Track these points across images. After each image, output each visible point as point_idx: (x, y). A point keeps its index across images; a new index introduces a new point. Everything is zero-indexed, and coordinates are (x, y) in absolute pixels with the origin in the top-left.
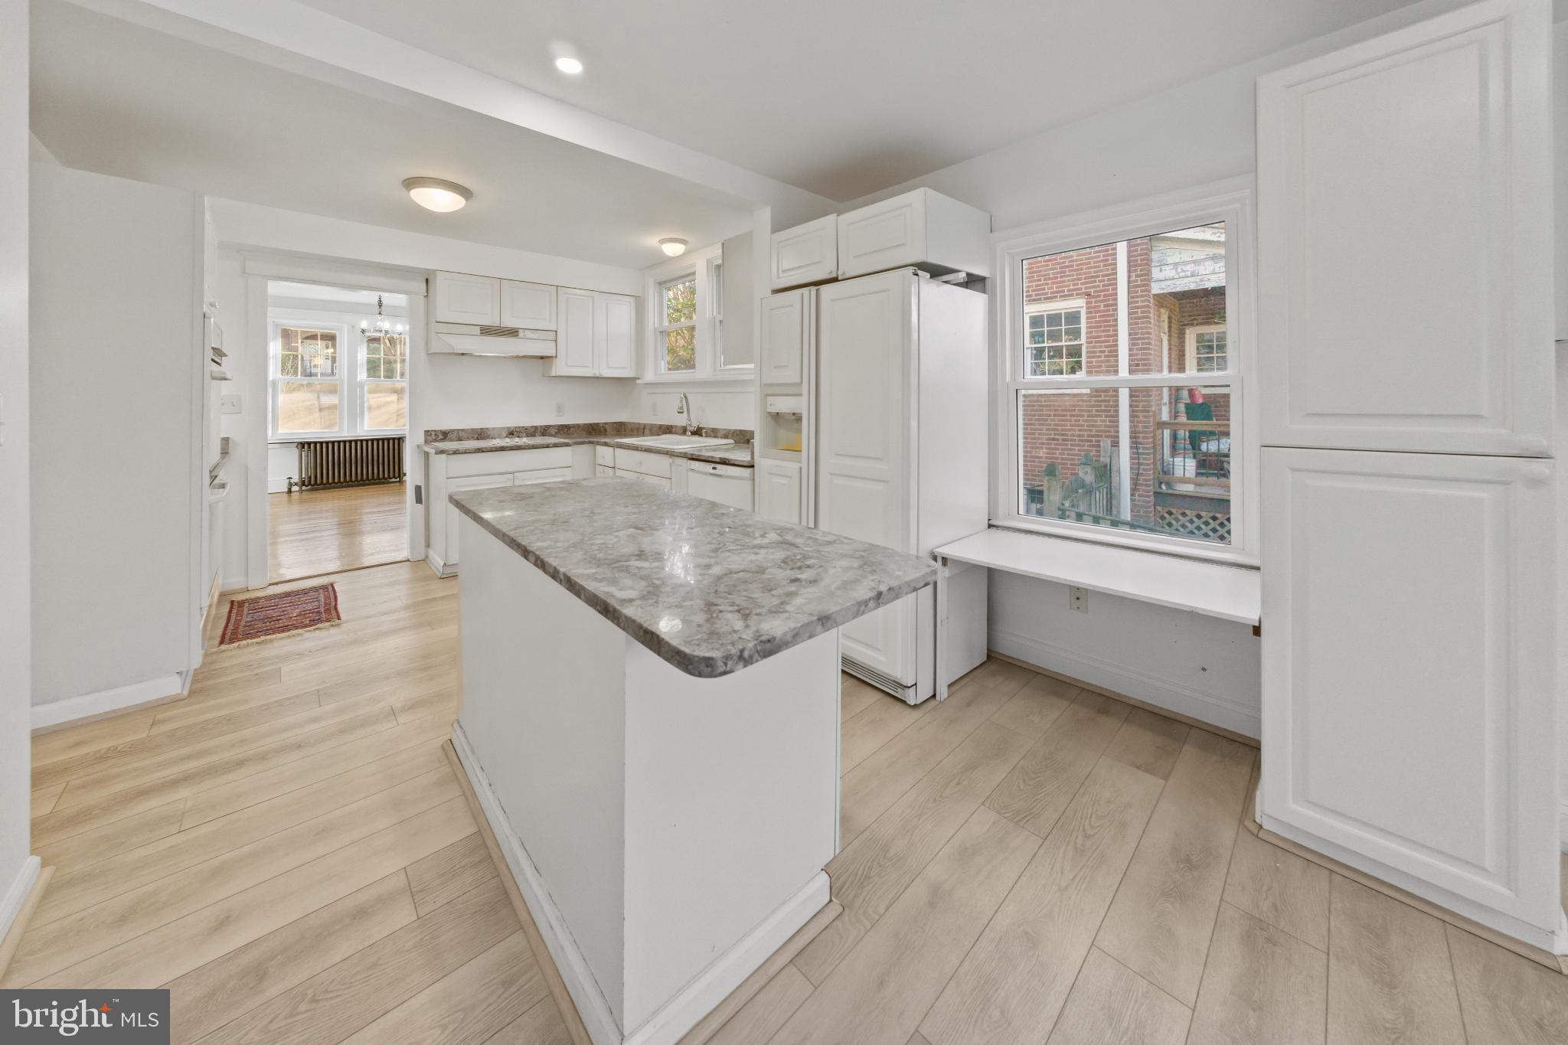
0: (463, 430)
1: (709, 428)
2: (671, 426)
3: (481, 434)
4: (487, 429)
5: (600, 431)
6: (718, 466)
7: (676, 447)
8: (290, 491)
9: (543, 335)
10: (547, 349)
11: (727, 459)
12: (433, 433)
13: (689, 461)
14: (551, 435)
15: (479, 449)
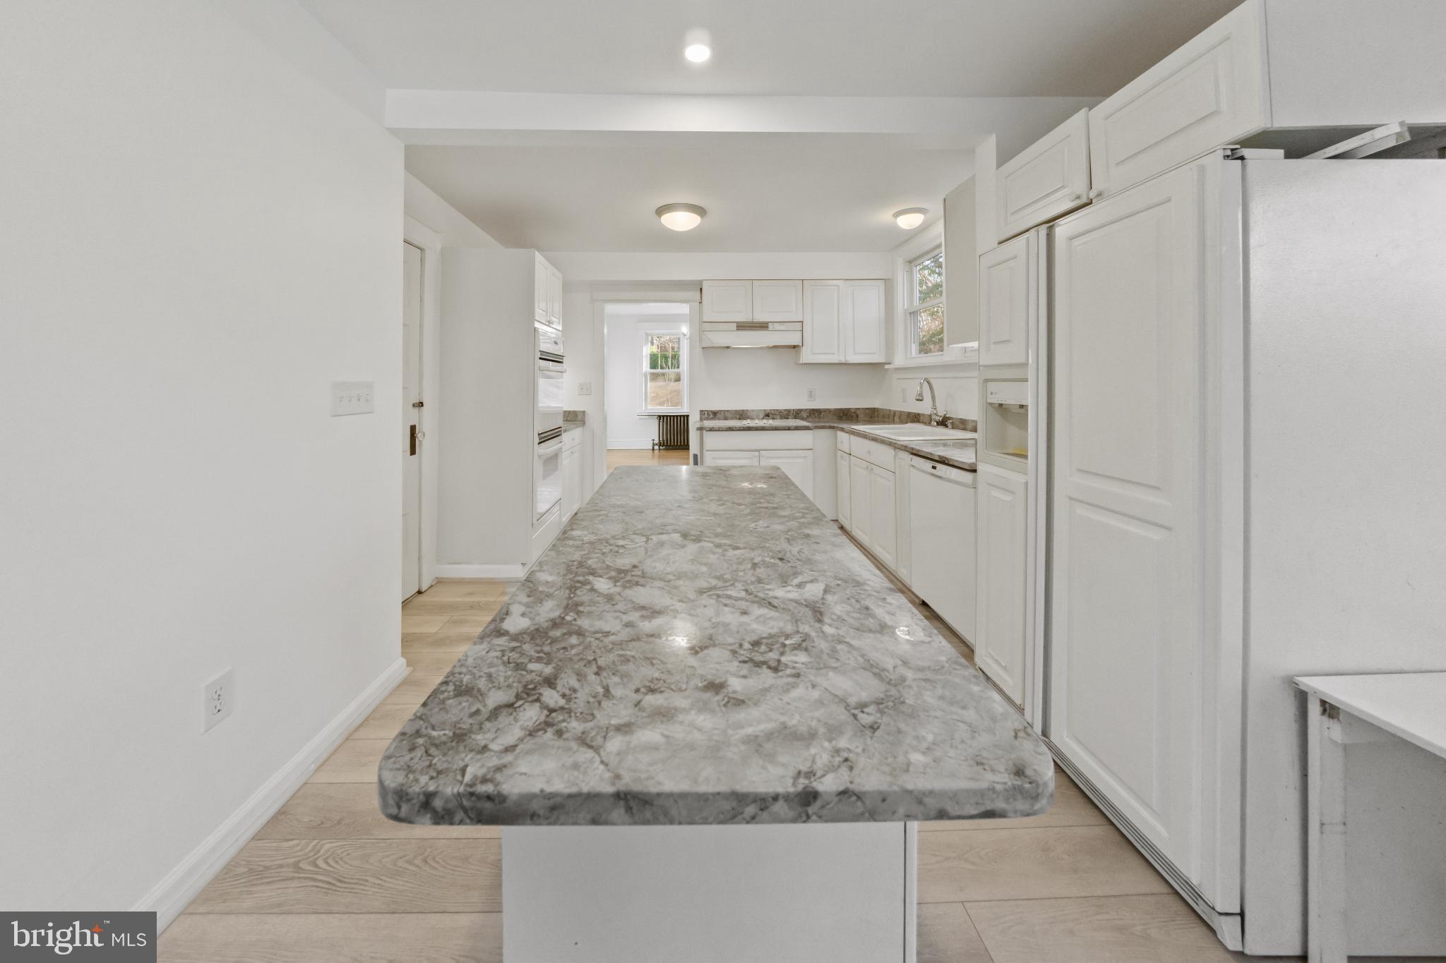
0: (728, 411)
1: (957, 419)
2: (919, 414)
3: (742, 415)
4: (747, 410)
5: (852, 416)
6: (939, 466)
7: (897, 438)
8: (653, 449)
9: (790, 326)
10: (794, 339)
11: (946, 458)
12: (706, 413)
13: (911, 456)
14: (803, 419)
15: (730, 428)
